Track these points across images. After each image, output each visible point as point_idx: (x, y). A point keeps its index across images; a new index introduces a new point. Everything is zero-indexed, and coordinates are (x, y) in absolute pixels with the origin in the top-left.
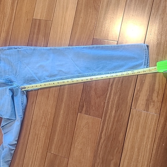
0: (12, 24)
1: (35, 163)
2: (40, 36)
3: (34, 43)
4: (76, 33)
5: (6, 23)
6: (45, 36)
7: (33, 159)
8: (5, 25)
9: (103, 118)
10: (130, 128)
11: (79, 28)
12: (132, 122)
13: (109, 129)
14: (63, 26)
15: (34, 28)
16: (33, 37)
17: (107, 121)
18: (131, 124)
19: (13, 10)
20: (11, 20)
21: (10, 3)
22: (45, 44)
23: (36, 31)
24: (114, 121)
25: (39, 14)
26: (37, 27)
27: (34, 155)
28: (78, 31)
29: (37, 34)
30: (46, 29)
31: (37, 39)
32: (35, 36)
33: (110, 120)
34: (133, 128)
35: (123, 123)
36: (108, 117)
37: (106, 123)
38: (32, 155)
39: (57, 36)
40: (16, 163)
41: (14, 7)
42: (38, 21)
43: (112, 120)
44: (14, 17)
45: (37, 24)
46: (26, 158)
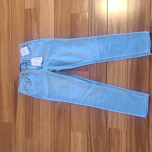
0: (10, 17)
1: (47, 114)
2: (32, 21)
3: (29, 27)
4: (58, 13)
5: (6, 17)
6: (36, 20)
7: (46, 112)
8: (5, 19)
9: (89, 71)
10: (109, 73)
11: (59, 8)
12: (110, 69)
13: (95, 77)
14: (47, 10)
15: (27, 16)
16: (28, 23)
17: (92, 72)
18: (109, 70)
19: (9, 6)
20: (9, 14)
21: (6, 1)
22: (37, 26)
23: (29, 18)
24: (97, 71)
25: (29, 5)
26: (29, 15)
27: (46, 109)
28: (59, 11)
29: (30, 20)
30: (36, 15)
31: (31, 24)
32: (29, 22)
33: (94, 71)
34: (111, 72)
35: (103, 71)
36: (92, 69)
37: (92, 73)
38: (45, 109)
39: (45, 18)
40: (34, 118)
41: (9, 3)
42: (29, 10)
43: (95, 70)
44: (10, 11)
45: (29, 13)
46: (40, 113)
